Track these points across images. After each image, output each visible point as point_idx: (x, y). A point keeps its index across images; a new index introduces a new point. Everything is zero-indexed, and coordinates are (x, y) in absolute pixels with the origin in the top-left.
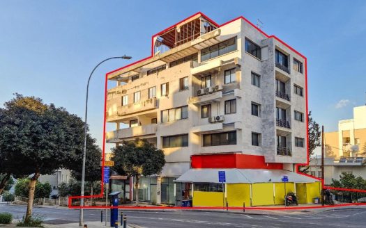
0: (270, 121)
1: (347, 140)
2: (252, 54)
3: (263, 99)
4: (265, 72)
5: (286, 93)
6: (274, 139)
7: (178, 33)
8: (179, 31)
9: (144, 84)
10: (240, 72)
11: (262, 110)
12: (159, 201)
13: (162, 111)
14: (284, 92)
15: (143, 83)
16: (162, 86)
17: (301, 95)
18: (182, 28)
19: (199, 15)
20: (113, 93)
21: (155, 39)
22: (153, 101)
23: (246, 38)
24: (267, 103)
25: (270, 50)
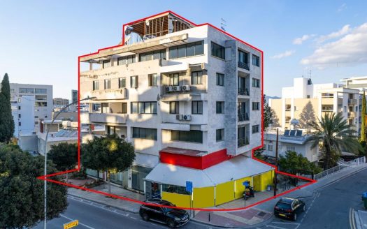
0: (233, 117)
1: (289, 107)
2: (217, 56)
3: (226, 96)
4: (228, 71)
5: (246, 87)
6: (235, 135)
7: (147, 27)
8: (148, 24)
9: (115, 73)
10: (207, 76)
11: (225, 107)
12: (130, 186)
13: (132, 103)
14: (244, 87)
15: (114, 71)
16: (131, 77)
17: (258, 86)
18: (150, 22)
19: (168, 13)
20: (85, 76)
21: (126, 27)
22: (123, 92)
23: (212, 42)
24: (230, 101)
25: (233, 51)
